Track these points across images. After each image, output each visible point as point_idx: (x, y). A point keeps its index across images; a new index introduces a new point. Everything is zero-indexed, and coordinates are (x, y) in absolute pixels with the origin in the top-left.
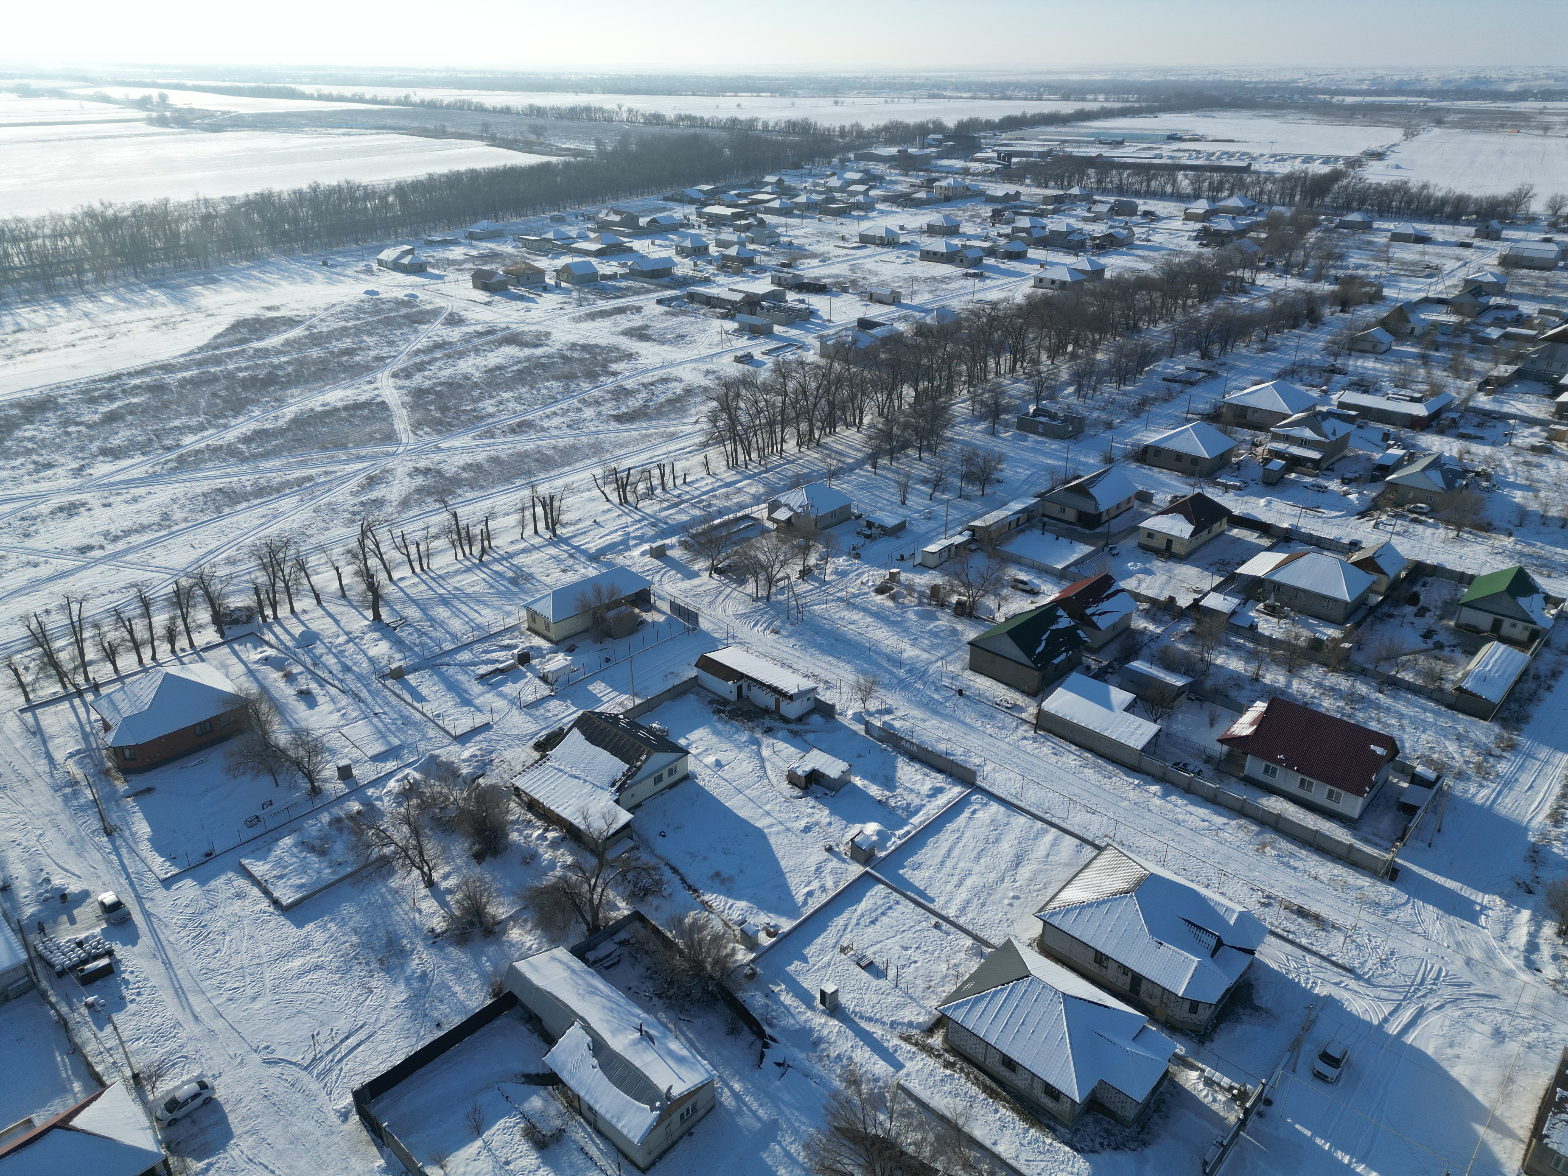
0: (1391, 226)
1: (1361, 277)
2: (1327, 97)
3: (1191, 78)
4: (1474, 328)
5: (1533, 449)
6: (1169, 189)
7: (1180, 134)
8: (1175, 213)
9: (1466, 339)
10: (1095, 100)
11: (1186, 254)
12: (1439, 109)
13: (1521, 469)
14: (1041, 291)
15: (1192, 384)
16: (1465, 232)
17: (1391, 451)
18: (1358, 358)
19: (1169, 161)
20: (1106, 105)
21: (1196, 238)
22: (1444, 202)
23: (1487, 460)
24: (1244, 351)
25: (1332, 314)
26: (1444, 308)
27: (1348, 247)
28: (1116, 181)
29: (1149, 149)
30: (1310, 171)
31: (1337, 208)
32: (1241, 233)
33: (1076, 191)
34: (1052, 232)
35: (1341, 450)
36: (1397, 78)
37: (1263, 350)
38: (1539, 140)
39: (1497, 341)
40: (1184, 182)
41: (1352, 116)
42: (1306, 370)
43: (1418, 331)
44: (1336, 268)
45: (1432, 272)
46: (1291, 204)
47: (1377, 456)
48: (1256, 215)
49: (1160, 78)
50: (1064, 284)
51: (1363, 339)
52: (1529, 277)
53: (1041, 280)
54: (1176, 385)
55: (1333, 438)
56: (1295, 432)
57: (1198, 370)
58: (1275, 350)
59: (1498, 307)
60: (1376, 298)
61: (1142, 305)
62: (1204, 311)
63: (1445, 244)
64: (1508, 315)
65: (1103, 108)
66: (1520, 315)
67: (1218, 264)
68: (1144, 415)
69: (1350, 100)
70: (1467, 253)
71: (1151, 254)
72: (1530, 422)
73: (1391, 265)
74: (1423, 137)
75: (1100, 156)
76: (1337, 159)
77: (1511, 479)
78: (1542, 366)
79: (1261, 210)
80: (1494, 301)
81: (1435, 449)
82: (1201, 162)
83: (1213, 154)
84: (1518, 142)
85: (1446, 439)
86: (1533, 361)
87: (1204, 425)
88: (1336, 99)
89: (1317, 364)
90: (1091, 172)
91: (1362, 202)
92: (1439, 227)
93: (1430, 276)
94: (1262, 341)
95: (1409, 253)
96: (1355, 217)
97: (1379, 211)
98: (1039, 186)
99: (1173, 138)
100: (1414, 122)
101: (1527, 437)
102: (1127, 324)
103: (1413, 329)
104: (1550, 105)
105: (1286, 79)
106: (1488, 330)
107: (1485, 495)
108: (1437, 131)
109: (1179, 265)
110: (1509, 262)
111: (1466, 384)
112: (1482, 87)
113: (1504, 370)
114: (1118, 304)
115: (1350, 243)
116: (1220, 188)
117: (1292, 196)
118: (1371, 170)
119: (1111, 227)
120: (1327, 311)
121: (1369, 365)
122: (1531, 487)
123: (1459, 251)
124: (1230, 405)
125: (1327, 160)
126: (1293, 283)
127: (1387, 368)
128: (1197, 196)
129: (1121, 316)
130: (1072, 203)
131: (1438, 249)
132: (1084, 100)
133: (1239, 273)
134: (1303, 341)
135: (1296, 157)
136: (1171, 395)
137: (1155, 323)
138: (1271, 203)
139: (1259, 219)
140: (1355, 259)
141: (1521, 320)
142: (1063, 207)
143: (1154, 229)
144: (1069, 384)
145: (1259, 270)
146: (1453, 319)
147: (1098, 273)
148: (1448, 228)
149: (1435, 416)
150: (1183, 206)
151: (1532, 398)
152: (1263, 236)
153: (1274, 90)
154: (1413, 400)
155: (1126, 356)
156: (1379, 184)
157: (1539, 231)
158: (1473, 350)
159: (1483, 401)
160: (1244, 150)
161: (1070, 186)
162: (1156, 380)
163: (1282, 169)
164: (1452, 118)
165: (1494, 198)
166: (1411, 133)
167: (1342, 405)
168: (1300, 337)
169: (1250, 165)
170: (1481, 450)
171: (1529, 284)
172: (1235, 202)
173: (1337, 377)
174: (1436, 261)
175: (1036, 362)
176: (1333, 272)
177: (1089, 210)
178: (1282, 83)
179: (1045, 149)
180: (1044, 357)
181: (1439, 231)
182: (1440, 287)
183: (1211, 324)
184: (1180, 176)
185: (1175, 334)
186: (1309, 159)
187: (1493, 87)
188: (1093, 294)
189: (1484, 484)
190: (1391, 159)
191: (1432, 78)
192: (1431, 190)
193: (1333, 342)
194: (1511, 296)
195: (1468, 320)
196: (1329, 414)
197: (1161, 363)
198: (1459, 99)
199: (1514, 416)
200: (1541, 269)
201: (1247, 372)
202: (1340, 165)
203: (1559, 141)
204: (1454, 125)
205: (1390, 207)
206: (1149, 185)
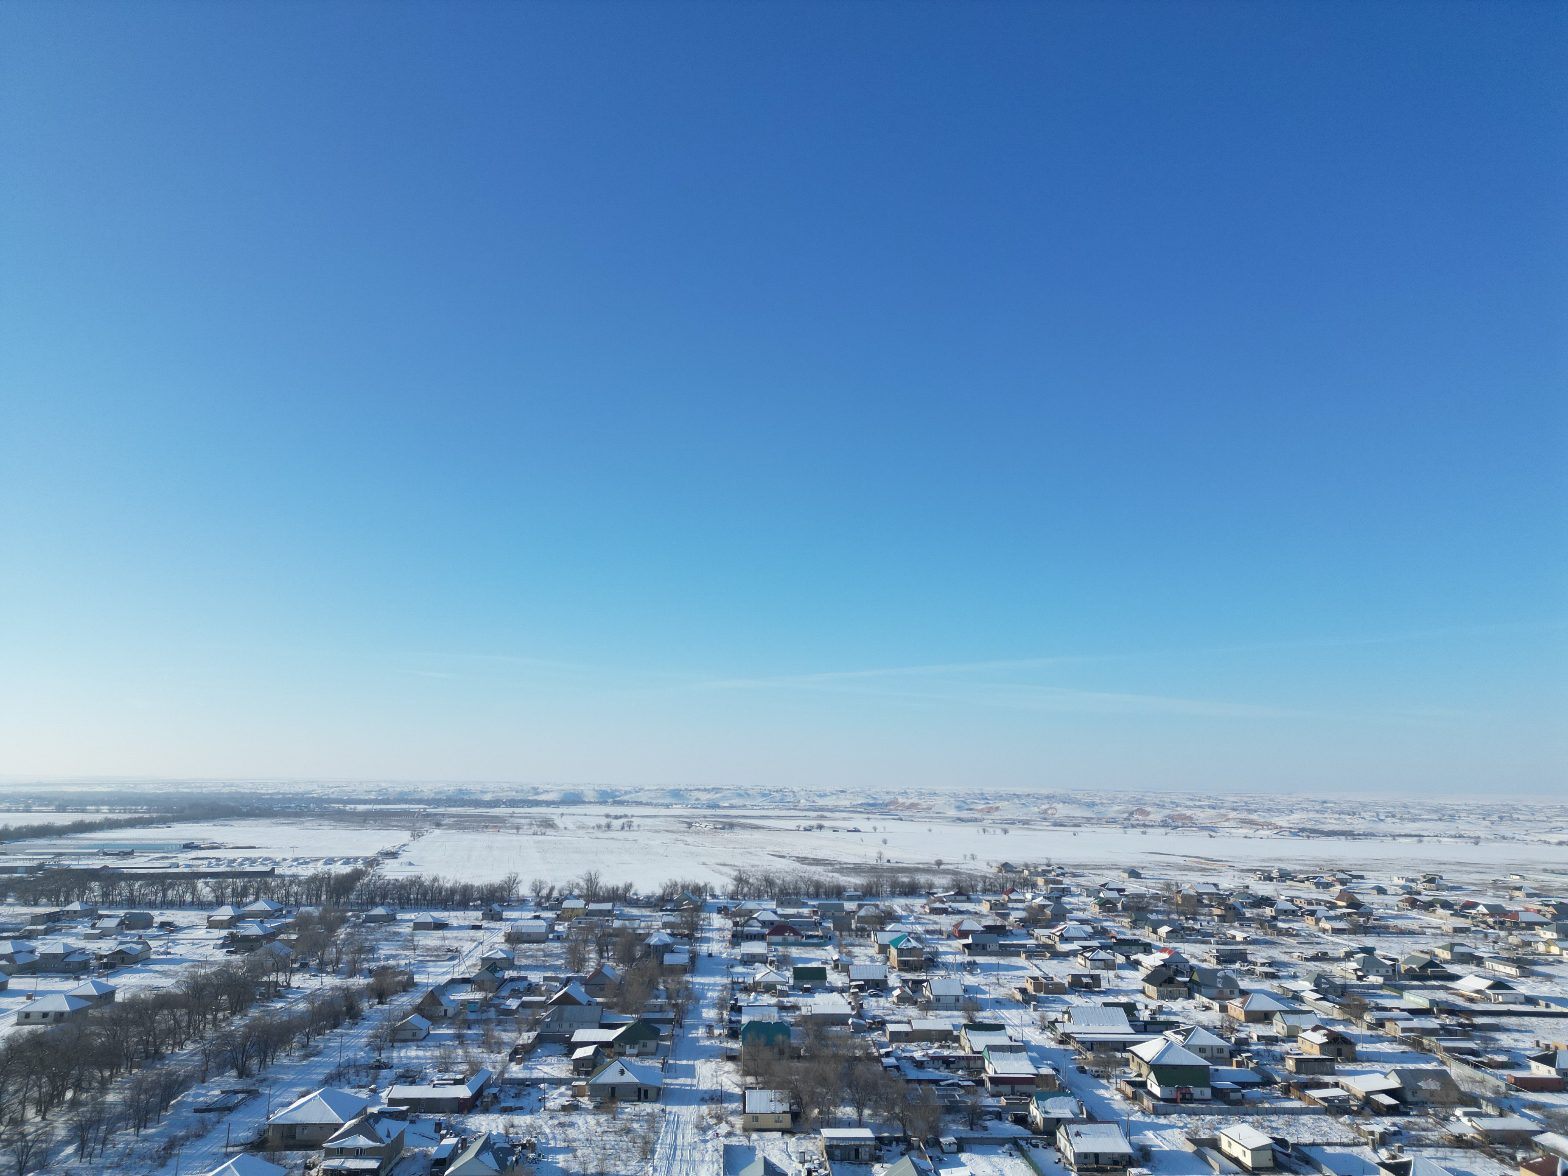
0: (412, 916)
1: (393, 967)
2: (341, 806)
3: (205, 790)
4: (496, 1001)
5: (564, 1108)
6: (188, 897)
7: (196, 843)
8: (197, 922)
9: (492, 1014)
10: (98, 811)
11: (212, 963)
12: (436, 814)
13: (558, 1131)
14: (27, 1028)
15: (230, 1109)
16: (474, 916)
17: (445, 1142)
18: (401, 1048)
19: (186, 870)
20: (111, 816)
21: (223, 946)
22: (453, 891)
23: (530, 1129)
24: (286, 1061)
25: (371, 1007)
26: (468, 987)
27: (376, 940)
28: (126, 893)
29: (163, 858)
30: (333, 871)
31: (362, 904)
32: (271, 936)
33: (76, 906)
34: (44, 956)
35: (398, 1151)
36: (398, 789)
37: (306, 1056)
38: (514, 837)
39: (516, 1011)
40: (205, 890)
41: (365, 821)
42: (352, 1071)
43: (450, 1013)
44: (368, 961)
45: (454, 954)
46: (318, 903)
47: (433, 1150)
48: (285, 917)
49: (172, 790)
50: (60, 1016)
51: (402, 1028)
52: (531, 950)
53: (27, 1015)
54: (211, 1115)
55: (388, 1141)
56: (349, 1143)
57: (236, 1092)
58: (318, 1054)
59: (512, 979)
60: (409, 985)
61: (163, 1026)
62: (238, 1022)
63: (460, 928)
64: (521, 986)
65: (107, 819)
66: (530, 985)
67: (248, 971)
68: (172, 1162)
69: (361, 808)
70: (479, 934)
71: (172, 968)
72: (556, 1082)
73: (418, 952)
74: (427, 837)
75: (105, 868)
76: (356, 859)
77: (552, 1144)
78: (555, 1028)
79: (289, 912)
80: (509, 974)
81: (483, 1130)
82: (222, 869)
83: (234, 861)
84: (501, 839)
85: (492, 1117)
86: (548, 1025)
87: (247, 1157)
88: (348, 807)
89: (363, 1062)
90: (95, 885)
91: (384, 897)
92: (453, 914)
93: (452, 959)
94: (304, 1047)
95: (431, 940)
96: (379, 911)
97: (400, 903)
98: (26, 904)
99: (189, 846)
100: (418, 825)
101: (558, 1098)
102: (146, 1051)
103: (446, 1011)
104: (517, 810)
105: (301, 790)
106: (508, 1002)
107: (534, 1167)
108: (437, 832)
109: (206, 976)
110: (514, 938)
111: (499, 1057)
112: (466, 797)
113: (527, 1037)
114: (133, 1030)
115: (378, 936)
116: (244, 893)
117: (319, 896)
118: (388, 868)
119: (121, 943)
120: (365, 1005)
121: (411, 1054)
122: (569, 1149)
123: (472, 933)
124: (276, 1126)
125: (347, 861)
126: (329, 981)
127: (428, 1054)
128: (220, 903)
129: (137, 1044)
130: (72, 920)
131: (455, 933)
132: (83, 811)
133: (273, 978)
134: (345, 1039)
135: (318, 860)
136: (205, 1128)
137: (181, 1045)
138: (298, 904)
139: (288, 920)
140: (385, 950)
141: (532, 989)
142: (58, 925)
143: (173, 941)
144: (68, 1143)
145: (293, 971)
146: (478, 996)
147: (107, 996)
148: (460, 914)
149: (478, 1094)
150: (205, 914)
151: (553, 1059)
152: (294, 937)
153: (290, 800)
154: (457, 1082)
155: (146, 1091)
156: (397, 880)
157: (529, 910)
158: (500, 1023)
159: (516, 1071)
160: (266, 855)
161: (68, 902)
162: (186, 1113)
163: (306, 872)
164: (447, 821)
165: (491, 885)
166: (416, 835)
167: (392, 1102)
168: (342, 1036)
169: (273, 869)
170: (522, 1120)
171: (531, 956)
172: (261, 906)
173: (384, 1072)
174: (455, 945)
175: (18, 1122)
176: (366, 965)
177: (93, 926)
178: (297, 794)
179: (34, 863)
180: (31, 1113)
181: (454, 917)
182: (463, 968)
183: (246, 1037)
184: (200, 884)
185: (206, 1054)
186: (330, 861)
187: (473, 797)
188: (100, 1022)
189: (531, 1155)
190: (404, 857)
191: (427, 790)
192: (441, 883)
193: (376, 1036)
194: (520, 968)
195: (491, 995)
196: (382, 1114)
197: (192, 1092)
198: (450, 806)
199: (543, 1080)
200: (538, 942)
201: (292, 1084)
202: (360, 865)
203: (529, 837)
204: (450, 827)
205: (409, 899)
206: (165, 895)
